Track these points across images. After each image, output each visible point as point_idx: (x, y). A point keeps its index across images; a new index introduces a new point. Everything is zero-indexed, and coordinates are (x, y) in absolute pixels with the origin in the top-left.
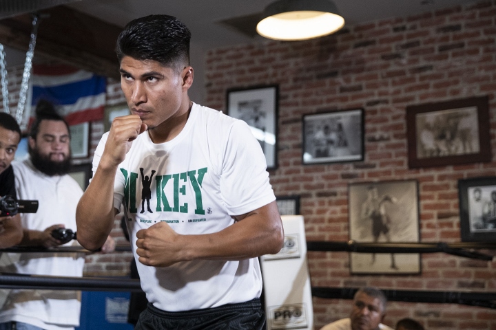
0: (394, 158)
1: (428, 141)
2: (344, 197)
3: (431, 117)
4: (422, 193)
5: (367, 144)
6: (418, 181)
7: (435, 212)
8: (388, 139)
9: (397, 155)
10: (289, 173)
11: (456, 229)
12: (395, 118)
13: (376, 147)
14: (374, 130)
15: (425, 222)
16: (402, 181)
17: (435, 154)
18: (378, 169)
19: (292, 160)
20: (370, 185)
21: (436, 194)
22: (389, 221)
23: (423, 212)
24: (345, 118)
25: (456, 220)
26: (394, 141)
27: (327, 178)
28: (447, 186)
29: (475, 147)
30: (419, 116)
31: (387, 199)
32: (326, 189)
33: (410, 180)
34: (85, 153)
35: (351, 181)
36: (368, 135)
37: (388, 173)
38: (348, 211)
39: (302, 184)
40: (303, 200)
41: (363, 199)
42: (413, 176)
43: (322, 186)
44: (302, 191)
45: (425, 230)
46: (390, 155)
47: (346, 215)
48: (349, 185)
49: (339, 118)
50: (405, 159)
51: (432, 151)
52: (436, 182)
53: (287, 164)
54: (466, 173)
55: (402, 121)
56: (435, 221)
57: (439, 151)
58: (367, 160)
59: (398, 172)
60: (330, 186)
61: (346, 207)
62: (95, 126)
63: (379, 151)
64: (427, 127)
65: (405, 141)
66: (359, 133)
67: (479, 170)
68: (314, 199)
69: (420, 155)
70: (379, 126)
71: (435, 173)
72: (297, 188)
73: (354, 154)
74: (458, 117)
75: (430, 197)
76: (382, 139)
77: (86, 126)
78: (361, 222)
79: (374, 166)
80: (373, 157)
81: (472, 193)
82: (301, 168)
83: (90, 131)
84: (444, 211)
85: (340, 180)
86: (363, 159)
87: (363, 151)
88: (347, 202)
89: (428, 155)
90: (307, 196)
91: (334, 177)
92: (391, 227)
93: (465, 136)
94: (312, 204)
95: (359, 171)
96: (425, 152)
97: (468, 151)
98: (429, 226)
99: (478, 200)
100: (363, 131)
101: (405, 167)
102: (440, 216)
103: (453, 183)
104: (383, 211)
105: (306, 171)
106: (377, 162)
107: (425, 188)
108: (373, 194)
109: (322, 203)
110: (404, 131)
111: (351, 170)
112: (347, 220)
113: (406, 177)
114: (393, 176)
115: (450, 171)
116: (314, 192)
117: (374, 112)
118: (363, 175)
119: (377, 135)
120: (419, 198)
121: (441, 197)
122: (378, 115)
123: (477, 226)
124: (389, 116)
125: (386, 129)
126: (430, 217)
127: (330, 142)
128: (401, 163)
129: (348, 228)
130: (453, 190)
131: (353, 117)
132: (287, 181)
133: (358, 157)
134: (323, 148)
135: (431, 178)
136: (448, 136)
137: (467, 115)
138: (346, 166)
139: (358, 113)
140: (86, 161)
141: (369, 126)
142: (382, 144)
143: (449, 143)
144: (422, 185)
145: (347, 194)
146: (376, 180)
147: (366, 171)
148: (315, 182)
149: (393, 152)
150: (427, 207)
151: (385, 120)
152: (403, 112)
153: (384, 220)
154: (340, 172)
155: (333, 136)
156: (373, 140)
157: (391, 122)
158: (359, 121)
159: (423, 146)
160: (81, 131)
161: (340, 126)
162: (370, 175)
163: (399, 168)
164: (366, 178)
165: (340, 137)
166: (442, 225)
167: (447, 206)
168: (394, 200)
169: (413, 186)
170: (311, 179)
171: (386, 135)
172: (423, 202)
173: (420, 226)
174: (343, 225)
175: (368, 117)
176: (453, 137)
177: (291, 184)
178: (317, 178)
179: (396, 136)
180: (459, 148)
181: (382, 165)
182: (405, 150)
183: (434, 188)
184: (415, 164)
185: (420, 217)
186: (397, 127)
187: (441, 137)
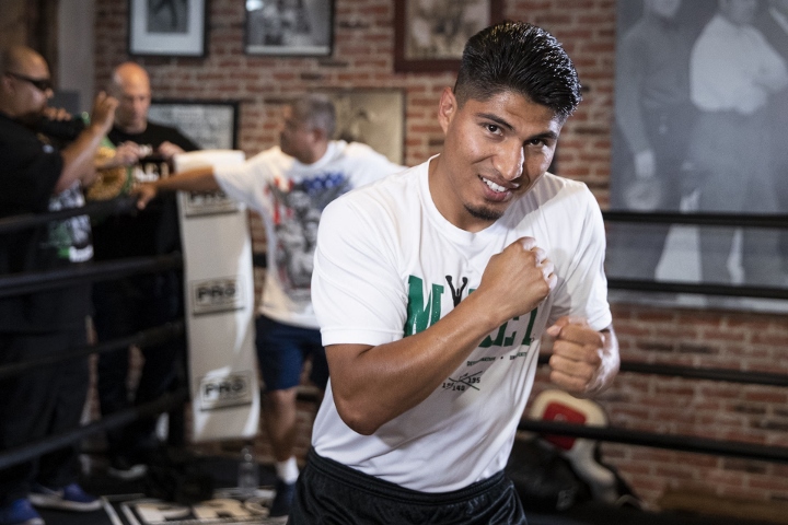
0: (374, 56)
1: (421, 33)
4: (411, 109)
5: (339, 31)
6: (405, 91)
7: (425, 137)
8: (367, 26)
9: (379, 51)
10: (223, 65)
13: (349, 38)
14: (348, 11)
15: (411, 150)
16: (383, 90)
17: (430, 55)
18: (351, 69)
19: (229, 46)
20: (340, 92)
21: (428, 111)
23: (411, 135)
26: (375, 30)
27: (279, 77)
31: (363, 115)
32: (277, 94)
33: (394, 89)
35: (313, 84)
36: (340, 18)
37: (365, 76)
39: (242, 84)
40: (244, 108)
42: (399, 82)
43: (270, 89)
44: (242, 93)
45: (411, 162)
46: (368, 51)
48: (310, 90)
50: (388, 58)
51: (426, 50)
52: (429, 94)
53: (221, 52)
55: (388, 1)
56: (424, 149)
57: (434, 49)
58: (338, 55)
59: (380, 76)
60: (284, 89)
63: (353, 43)
65: (389, 32)
66: (327, 14)
68: (260, 107)
69: (410, 54)
70: (355, 5)
71: (427, 82)
72: (235, 88)
73: (318, 44)
75: (420, 115)
76: (359, 25)
79: (344, 65)
80: (345, 51)
82: (242, 60)
84: (436, 136)
85: (297, 82)
86: (330, 54)
87: (332, 41)
89: (420, 55)
90: (250, 101)
91: (289, 77)
94: (256, 114)
95: (325, 71)
96: (416, 49)
98: (417, 156)
100: (333, 10)
101: (389, 69)
102: (433, 143)
104: (355, 131)
105: (250, 65)
106: (350, 59)
107: (416, 102)
108: (343, 106)
109: (271, 114)
110: (389, 16)
111: (314, 68)
113: (390, 83)
114: (372, 82)
115: (447, 79)
116: (260, 97)
118: (329, 77)
119: (353, 18)
120: (406, 115)
125: (365, 11)
126: (417, 142)
127: (285, 24)
128: (383, 64)
132: (220, 77)
133: (323, 50)
134: (274, 33)
135: (422, 89)
136: (449, 28)
138: (307, 61)
141: (341, 4)
142: (358, 34)
144: (411, 96)
146: (348, 85)
147: (335, 72)
148: (261, 82)
149: (373, 46)
150: (416, 129)
154: (297, 70)
155: (290, 16)
156: (346, 25)
157: (372, 1)
161: (300, 4)
162: (341, 77)
163: (381, 70)
164: (335, 82)
165: (301, 18)
168: (372, 116)
169: (398, 98)
170: (256, 77)
171: (365, 19)
172: (412, 122)
173: (404, 156)
177: (228, 82)
178: (265, 76)
179: (379, 23)
181: (358, 64)
182: (389, 44)
183: (426, 102)
184: (403, 66)
185: (406, 142)
186: (379, 9)
187: (439, 30)
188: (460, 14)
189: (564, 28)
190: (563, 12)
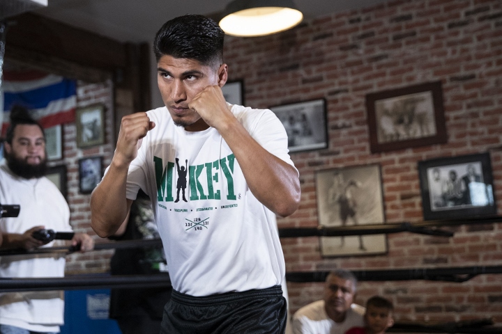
0: (356, 145)
1: (387, 126)
2: (312, 184)
3: (389, 103)
4: (385, 176)
5: (331, 132)
6: (380, 165)
7: (398, 194)
8: (350, 126)
9: (360, 141)
11: (418, 208)
12: (356, 106)
13: (338, 135)
14: (336, 118)
15: (389, 204)
16: (365, 166)
17: (395, 139)
18: (342, 155)
20: (336, 171)
21: (398, 176)
22: (355, 205)
23: (388, 194)
24: (309, 108)
25: (418, 200)
26: (356, 128)
28: (408, 169)
29: (431, 129)
30: (378, 103)
31: (353, 184)
33: (373, 164)
34: (59, 155)
35: (317, 168)
36: (331, 124)
37: (352, 158)
38: (315, 197)
41: (330, 185)
42: (375, 159)
45: (390, 211)
46: (352, 142)
47: (313, 201)
48: (315, 172)
49: (303, 109)
50: (367, 145)
51: (392, 136)
52: (397, 165)
54: (424, 155)
55: (362, 108)
56: (398, 202)
57: (398, 135)
58: (332, 147)
59: (361, 157)
61: (313, 193)
62: (68, 128)
63: (342, 138)
64: (386, 113)
65: (366, 127)
66: (322, 122)
67: (437, 151)
69: (381, 140)
70: (341, 114)
71: (395, 157)
73: (319, 142)
74: (414, 102)
75: (393, 180)
76: (344, 126)
77: (58, 129)
78: (329, 207)
79: (338, 153)
80: (337, 144)
81: (431, 174)
83: (63, 133)
84: (407, 192)
85: (307, 168)
86: (327, 147)
87: (327, 139)
88: (315, 189)
89: (388, 140)
91: (301, 165)
92: (358, 210)
93: (421, 120)
95: (324, 159)
96: (385, 137)
97: (426, 134)
98: (393, 207)
99: (437, 179)
100: (326, 119)
101: (368, 152)
102: (403, 197)
103: (413, 165)
104: (349, 195)
106: (341, 149)
107: (388, 171)
108: (339, 180)
110: (365, 117)
111: (317, 158)
112: (316, 206)
113: (369, 161)
114: (357, 162)
115: (409, 153)
117: (335, 101)
118: (328, 162)
119: (340, 123)
120: (382, 181)
121: (403, 179)
122: (340, 104)
123: (437, 205)
124: (350, 104)
125: (348, 117)
126: (393, 198)
127: (295, 132)
128: (363, 149)
129: (317, 214)
130: (413, 172)
131: (316, 107)
133: (323, 145)
135: (392, 162)
136: (406, 120)
137: (423, 100)
138: (312, 154)
139: (320, 103)
140: (60, 163)
141: (331, 115)
142: (344, 132)
143: (408, 127)
144: (384, 168)
145: (314, 181)
146: (341, 166)
147: (331, 158)
149: (355, 138)
150: (390, 189)
151: (346, 108)
152: (363, 100)
153: (351, 204)
154: (306, 161)
155: (298, 126)
156: (336, 128)
157: (352, 110)
158: (322, 110)
159: (383, 131)
160: (54, 133)
161: (304, 117)
162: (336, 161)
163: (362, 153)
164: (331, 165)
165: (305, 127)
166: (405, 206)
167: (409, 187)
168: (359, 184)
169: (376, 170)
171: (348, 123)
172: (386, 185)
173: (385, 208)
174: (311, 211)
175: (330, 106)
176: (411, 122)
179: (357, 123)
180: (417, 132)
181: (346, 151)
182: (366, 136)
183: (396, 171)
184: (377, 149)
185: (384, 199)
186: (358, 114)
187: (400, 121)
188: (413, 109)
189: (488, 108)
190: (486, 98)
